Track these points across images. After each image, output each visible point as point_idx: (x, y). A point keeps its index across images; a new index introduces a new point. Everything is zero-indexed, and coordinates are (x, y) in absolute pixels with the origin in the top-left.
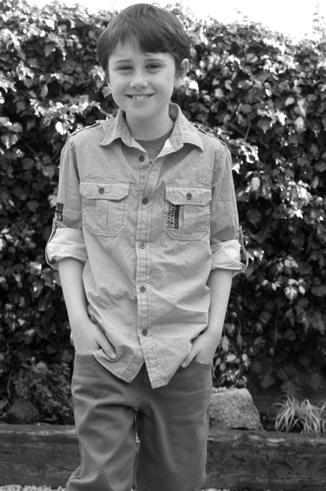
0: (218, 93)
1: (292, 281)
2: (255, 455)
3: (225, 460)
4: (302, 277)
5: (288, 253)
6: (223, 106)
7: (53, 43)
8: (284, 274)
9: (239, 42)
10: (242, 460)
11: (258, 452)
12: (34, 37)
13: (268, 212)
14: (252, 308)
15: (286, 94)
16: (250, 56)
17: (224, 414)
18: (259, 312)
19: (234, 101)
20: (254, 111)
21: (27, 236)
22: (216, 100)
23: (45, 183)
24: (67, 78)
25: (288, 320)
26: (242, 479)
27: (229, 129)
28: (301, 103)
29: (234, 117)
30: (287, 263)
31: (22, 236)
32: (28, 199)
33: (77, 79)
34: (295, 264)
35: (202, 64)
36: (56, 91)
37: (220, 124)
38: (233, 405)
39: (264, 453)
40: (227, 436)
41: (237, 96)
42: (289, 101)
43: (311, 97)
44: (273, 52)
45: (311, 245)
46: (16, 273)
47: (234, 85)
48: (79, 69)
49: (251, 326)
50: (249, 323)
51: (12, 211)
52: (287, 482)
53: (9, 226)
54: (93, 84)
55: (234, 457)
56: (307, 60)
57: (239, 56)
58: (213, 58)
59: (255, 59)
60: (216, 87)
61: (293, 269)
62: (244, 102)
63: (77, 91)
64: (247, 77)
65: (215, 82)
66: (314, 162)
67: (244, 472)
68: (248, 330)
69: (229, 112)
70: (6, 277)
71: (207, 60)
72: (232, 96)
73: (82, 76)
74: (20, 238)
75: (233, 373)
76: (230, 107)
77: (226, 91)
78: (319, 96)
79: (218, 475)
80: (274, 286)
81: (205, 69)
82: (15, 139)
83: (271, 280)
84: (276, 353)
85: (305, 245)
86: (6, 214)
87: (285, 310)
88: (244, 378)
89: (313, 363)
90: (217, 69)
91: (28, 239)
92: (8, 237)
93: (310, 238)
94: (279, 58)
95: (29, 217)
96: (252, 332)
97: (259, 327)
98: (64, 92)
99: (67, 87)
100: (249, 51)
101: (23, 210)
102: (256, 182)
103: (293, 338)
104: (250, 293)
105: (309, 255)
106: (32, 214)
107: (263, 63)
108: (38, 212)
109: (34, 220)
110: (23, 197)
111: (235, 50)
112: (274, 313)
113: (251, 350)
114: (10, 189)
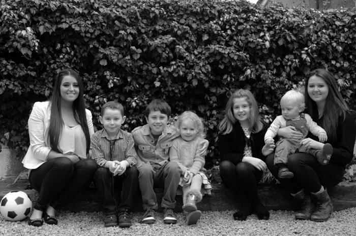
0: (229, 32)
1: (266, 116)
4: (271, 114)
5: (264, 104)
6: (231, 38)
7: (153, 12)
8: (262, 113)
9: (237, 8)
11: (260, 193)
12: (145, 9)
13: (254, 85)
15: (259, 31)
16: (243, 14)
19: (236, 35)
20: (247, 39)
21: (145, 100)
22: (228, 35)
23: (152, 76)
24: (161, 28)
27: (235, 48)
28: (267, 35)
29: (237, 42)
30: (263, 108)
31: (143, 100)
32: (145, 84)
33: (165, 28)
34: (267, 109)
35: (221, 19)
36: (156, 34)
37: (231, 46)
39: (263, 193)
41: (237, 33)
42: (262, 34)
43: (272, 32)
44: (253, 12)
45: (274, 99)
46: (140, 118)
47: (236, 28)
48: (166, 23)
51: (138, 89)
52: (274, 205)
53: (137, 97)
54: (172, 30)
56: (269, 15)
57: (238, 15)
58: (227, 16)
59: (245, 16)
60: (228, 29)
61: (266, 111)
62: (241, 36)
63: (165, 33)
64: (242, 24)
65: (227, 27)
66: (274, 62)
69: (235, 40)
70: (136, 120)
71: (223, 17)
72: (235, 33)
73: (167, 26)
74: (142, 102)
76: (235, 38)
77: (232, 31)
78: (275, 32)
81: (223, 21)
82: (139, 56)
85: (271, 99)
86: (135, 91)
90: (228, 21)
91: (145, 102)
92: (137, 101)
93: (273, 96)
94: (256, 15)
95: (146, 92)
98: (160, 34)
99: (161, 32)
100: (242, 12)
101: (143, 89)
102: (249, 72)
105: (273, 104)
106: (147, 90)
107: (249, 17)
108: (149, 89)
109: (148, 93)
110: (143, 83)
111: (235, 12)
114: (136, 79)
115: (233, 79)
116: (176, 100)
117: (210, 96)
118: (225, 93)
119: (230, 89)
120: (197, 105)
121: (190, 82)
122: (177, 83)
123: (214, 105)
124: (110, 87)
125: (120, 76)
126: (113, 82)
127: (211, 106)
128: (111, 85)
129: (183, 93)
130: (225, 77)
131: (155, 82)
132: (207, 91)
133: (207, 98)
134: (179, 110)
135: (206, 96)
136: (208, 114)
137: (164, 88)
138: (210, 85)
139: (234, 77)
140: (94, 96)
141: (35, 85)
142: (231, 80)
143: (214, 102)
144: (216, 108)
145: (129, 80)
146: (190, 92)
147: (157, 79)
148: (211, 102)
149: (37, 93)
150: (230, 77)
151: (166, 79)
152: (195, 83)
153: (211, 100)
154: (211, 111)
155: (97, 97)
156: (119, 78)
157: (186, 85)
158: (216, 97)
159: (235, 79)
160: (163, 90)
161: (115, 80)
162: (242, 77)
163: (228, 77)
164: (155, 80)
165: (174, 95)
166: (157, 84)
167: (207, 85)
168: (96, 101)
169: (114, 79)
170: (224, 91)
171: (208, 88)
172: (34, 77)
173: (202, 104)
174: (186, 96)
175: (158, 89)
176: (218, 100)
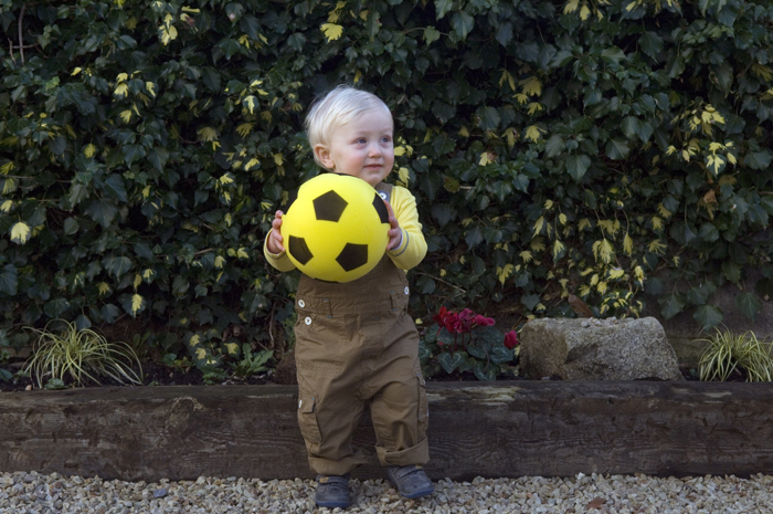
1: (714, 146)
2: (685, 419)
3: (636, 428)
4: (731, 138)
5: (707, 101)
8: (700, 135)
10: (664, 428)
11: (689, 414)
13: (675, 33)
14: (648, 193)
17: (621, 357)
18: (658, 199)
21: (291, 90)
25: (703, 209)
26: (664, 458)
30: (706, 116)
31: (284, 89)
32: (289, 32)
34: (719, 118)
38: (636, 343)
39: (700, 415)
40: (637, 390)
45: (745, 86)
46: (275, 151)
49: (643, 223)
50: (640, 219)
51: (264, 52)
52: (738, 459)
53: (262, 75)
55: (650, 423)
61: (715, 126)
67: (668, 447)
68: (638, 229)
70: (260, 158)
74: (279, 94)
75: (622, 296)
79: (626, 452)
80: (686, 155)
83: (680, 147)
84: (684, 264)
85: (735, 85)
86: (255, 57)
87: (701, 193)
88: (639, 302)
89: (744, 278)
91: (292, 96)
92: (261, 92)
93: (741, 76)
95: (291, 60)
96: (644, 232)
97: (657, 223)
101: (282, 50)
103: (715, 237)
104: (640, 171)
105: (740, 103)
106: (296, 55)
108: (305, 52)
109: (300, 63)
110: (282, 29)
112: (683, 200)
113: (645, 261)
114: (259, 15)
115: (600, 15)
116: (399, 91)
117: (518, 77)
118: (570, 63)
119: (586, 49)
120: (475, 108)
121: (445, 25)
122: (400, 28)
123: (534, 107)
124: (165, 39)
125: (203, 4)
126: (177, 24)
127: (523, 110)
128: (168, 35)
129: (423, 66)
130: (571, 6)
131: (324, 27)
132: (508, 60)
133: (506, 83)
134: (411, 124)
135: (505, 75)
136: (511, 138)
137: (358, 46)
138: (519, 38)
139: (603, 8)
140: (110, 74)
142: (593, 16)
143: (534, 99)
144: (541, 119)
145: (232, 17)
146: (449, 62)
147: (334, 17)
148: (522, 98)
150: (590, 8)
151: (364, 15)
152: (464, 26)
153: (519, 90)
154: (522, 127)
155: (122, 76)
156: (197, 10)
157: (432, 35)
158: (541, 78)
159: (606, 15)
160: (351, 53)
161: (183, 17)
162: (629, 7)
163: (580, 6)
164: (325, 19)
165: (391, 72)
166: (333, 31)
167: (504, 36)
168: (121, 90)
169: (180, 12)
170: (564, 55)
171: (511, 46)
173: (490, 103)
174: (432, 76)
175: (335, 51)
176: (544, 89)
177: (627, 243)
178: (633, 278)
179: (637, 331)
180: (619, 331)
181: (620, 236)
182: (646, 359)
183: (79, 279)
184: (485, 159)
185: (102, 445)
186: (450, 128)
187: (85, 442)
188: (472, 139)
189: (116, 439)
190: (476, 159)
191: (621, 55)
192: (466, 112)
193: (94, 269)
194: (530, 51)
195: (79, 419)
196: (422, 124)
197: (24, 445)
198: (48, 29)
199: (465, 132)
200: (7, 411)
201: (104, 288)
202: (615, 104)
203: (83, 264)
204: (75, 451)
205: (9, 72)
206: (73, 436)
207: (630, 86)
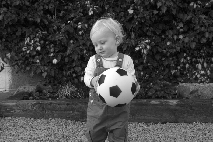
3: (209, 111)
14: (211, 52)
17: (204, 93)
32: (120, 12)
38: (208, 90)
40: (209, 102)
49: (210, 59)
50: (209, 58)
68: (208, 61)
75: (204, 78)
79: (206, 118)
88: (208, 80)
95: (120, 19)
96: (209, 62)
101: (118, 16)
104: (209, 46)
106: (121, 18)
108: (124, 17)
109: (123, 20)
110: (118, 11)
113: (210, 69)
114: (113, 8)
115: (199, 6)
116: (147, 26)
117: (177, 23)
118: (191, 19)
119: (195, 15)
120: (166, 30)
121: (159, 10)
122: (148, 10)
123: (181, 30)
124: (90, 14)
125: (99, 5)
126: (93, 10)
127: (178, 31)
128: (91, 13)
129: (153, 20)
130: (192, 4)
131: (129, 10)
132: (175, 18)
133: (174, 24)
134: (150, 35)
135: (174, 22)
136: (175, 38)
137: (137, 15)
138: (178, 12)
139: (200, 5)
140: (77, 23)
141: (28, 14)
142: (197, 7)
143: (181, 28)
144: (183, 33)
145: (106, 8)
146: (160, 19)
147: (131, 8)
148: (178, 28)
149: (30, 19)
150: (197, 4)
151: (139, 7)
152: (164, 10)
153: (178, 26)
154: (178, 35)
155: (80, 23)
156: (98, 7)
157: (156, 12)
158: (183, 23)
159: (201, 6)
160: (135, 17)
161: (94, 8)
162: (207, 4)
163: (194, 4)
164: (129, 9)
165: (145, 22)
166: (131, 11)
167: (174, 12)
168: (79, 27)
169: (94, 7)
170: (189, 17)
171: (176, 15)
172: (28, 7)
173: (170, 29)
174: (155, 22)
175: (131, 16)
176: (184, 25)
177: (205, 64)
178: (207, 74)
179: (209, 87)
180: (204, 87)
181: (203, 63)
182: (211, 94)
183: (68, 73)
184: (168, 43)
185: (75, 113)
186: (160, 35)
187: (71, 112)
188: (165, 38)
189: (79, 111)
190: (166, 43)
191: (205, 16)
192: (164, 32)
193: (72, 70)
194: (181, 16)
195: (70, 106)
196: (153, 34)
197: (57, 112)
198: (62, 12)
199: (163, 37)
200: (53, 104)
201: (74, 75)
202: (203, 29)
203: (69, 69)
204: (69, 114)
205: (53, 23)
206: (68, 110)
207: (207, 24)
